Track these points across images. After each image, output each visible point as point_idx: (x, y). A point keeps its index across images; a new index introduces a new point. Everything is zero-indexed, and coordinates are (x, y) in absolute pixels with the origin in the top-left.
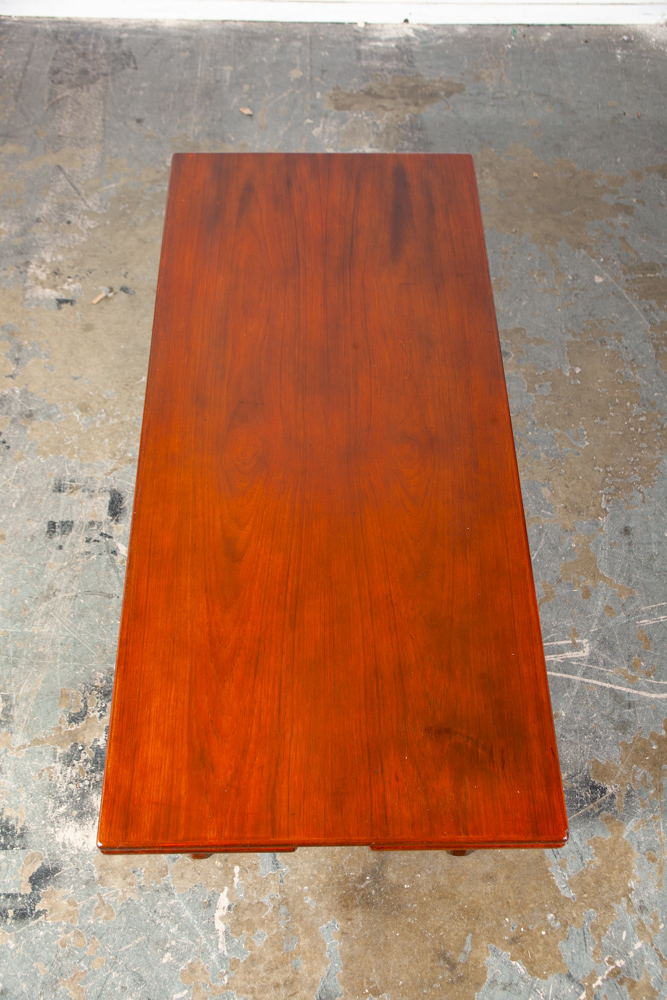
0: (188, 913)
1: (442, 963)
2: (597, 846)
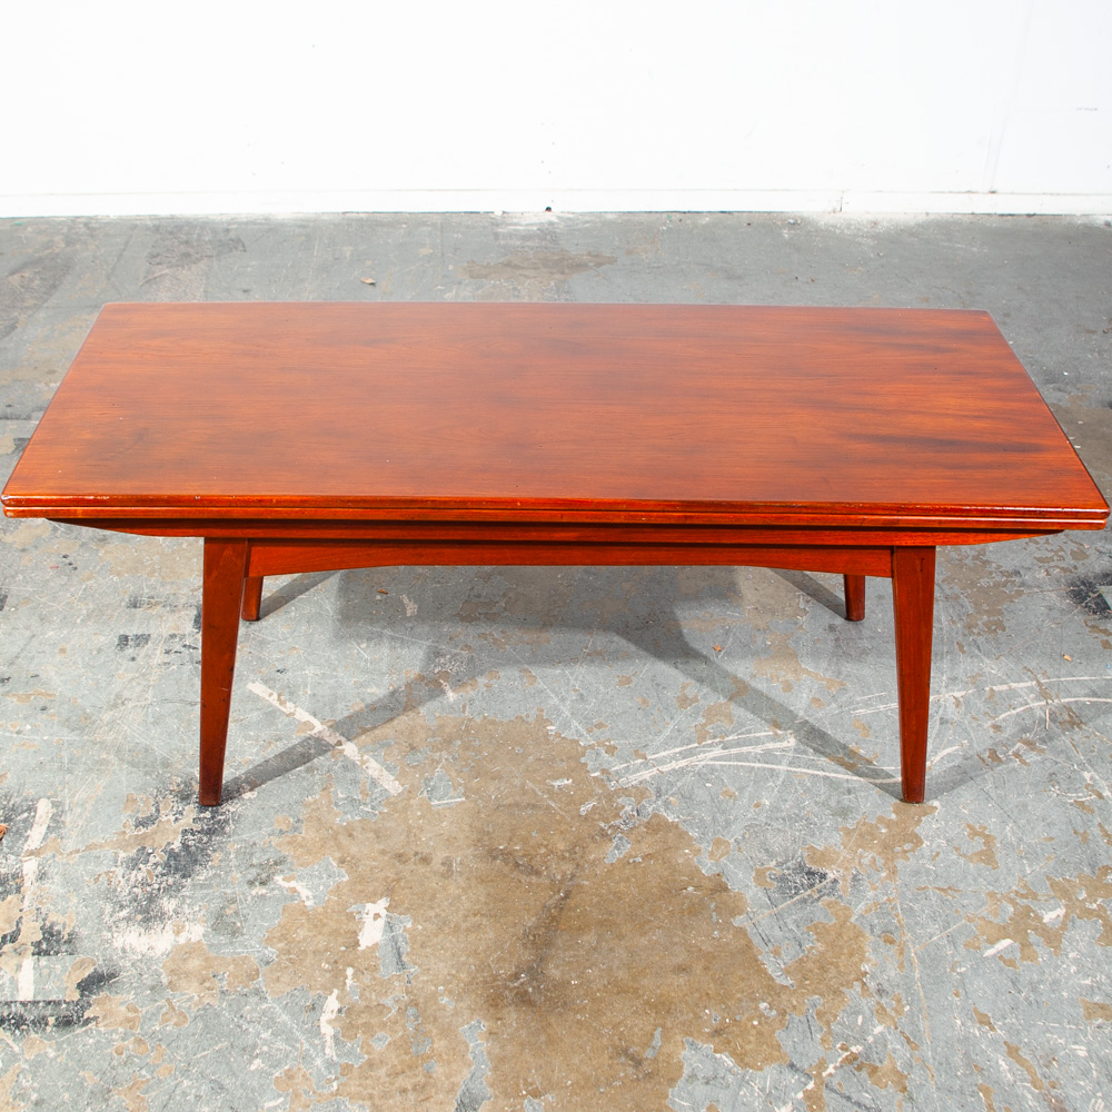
0: (284, 1017)
1: (623, 1059)
2: (820, 931)
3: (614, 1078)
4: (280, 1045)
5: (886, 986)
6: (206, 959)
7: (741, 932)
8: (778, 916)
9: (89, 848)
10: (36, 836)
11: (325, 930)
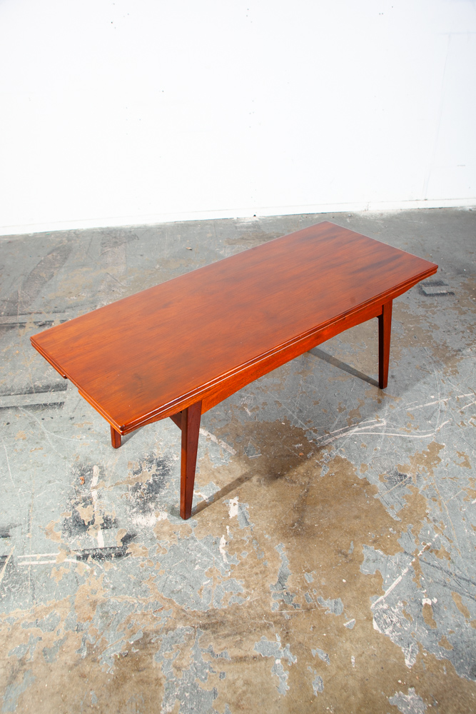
0: (205, 548)
1: (340, 555)
2: (408, 498)
3: (338, 562)
4: (205, 559)
5: (436, 518)
6: (170, 526)
7: (377, 500)
8: (391, 493)
9: (116, 484)
10: (95, 480)
11: (215, 511)
